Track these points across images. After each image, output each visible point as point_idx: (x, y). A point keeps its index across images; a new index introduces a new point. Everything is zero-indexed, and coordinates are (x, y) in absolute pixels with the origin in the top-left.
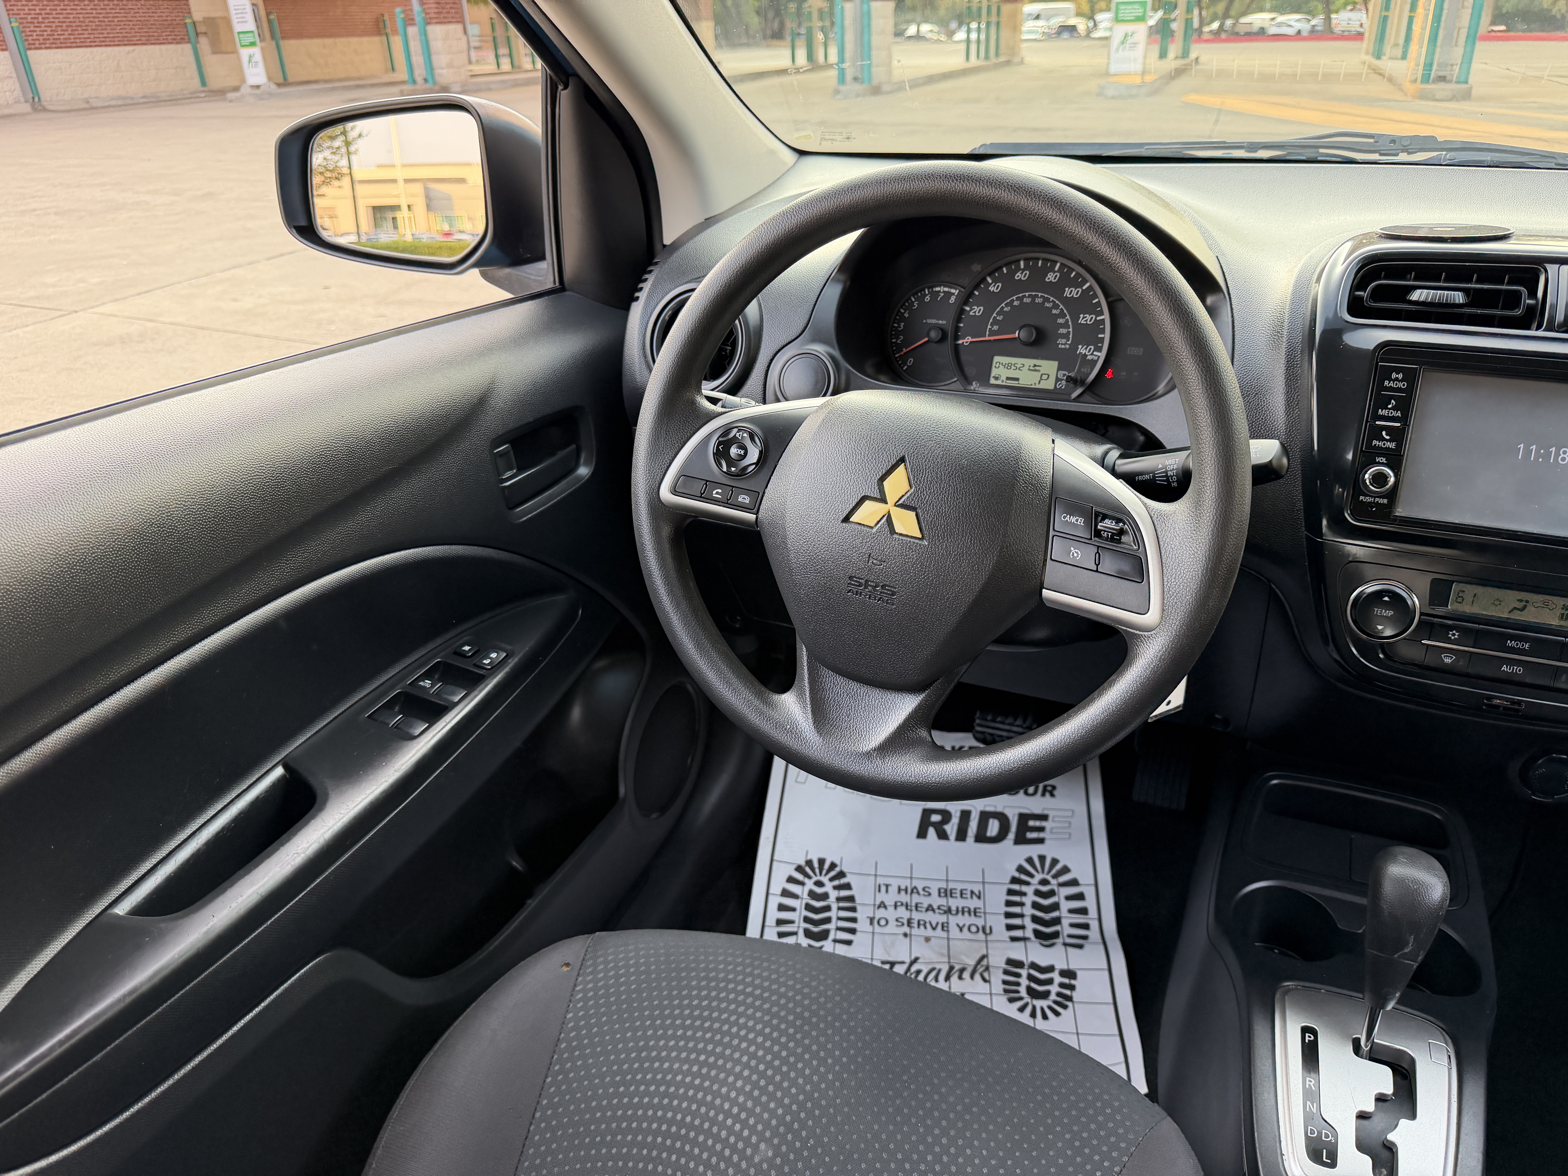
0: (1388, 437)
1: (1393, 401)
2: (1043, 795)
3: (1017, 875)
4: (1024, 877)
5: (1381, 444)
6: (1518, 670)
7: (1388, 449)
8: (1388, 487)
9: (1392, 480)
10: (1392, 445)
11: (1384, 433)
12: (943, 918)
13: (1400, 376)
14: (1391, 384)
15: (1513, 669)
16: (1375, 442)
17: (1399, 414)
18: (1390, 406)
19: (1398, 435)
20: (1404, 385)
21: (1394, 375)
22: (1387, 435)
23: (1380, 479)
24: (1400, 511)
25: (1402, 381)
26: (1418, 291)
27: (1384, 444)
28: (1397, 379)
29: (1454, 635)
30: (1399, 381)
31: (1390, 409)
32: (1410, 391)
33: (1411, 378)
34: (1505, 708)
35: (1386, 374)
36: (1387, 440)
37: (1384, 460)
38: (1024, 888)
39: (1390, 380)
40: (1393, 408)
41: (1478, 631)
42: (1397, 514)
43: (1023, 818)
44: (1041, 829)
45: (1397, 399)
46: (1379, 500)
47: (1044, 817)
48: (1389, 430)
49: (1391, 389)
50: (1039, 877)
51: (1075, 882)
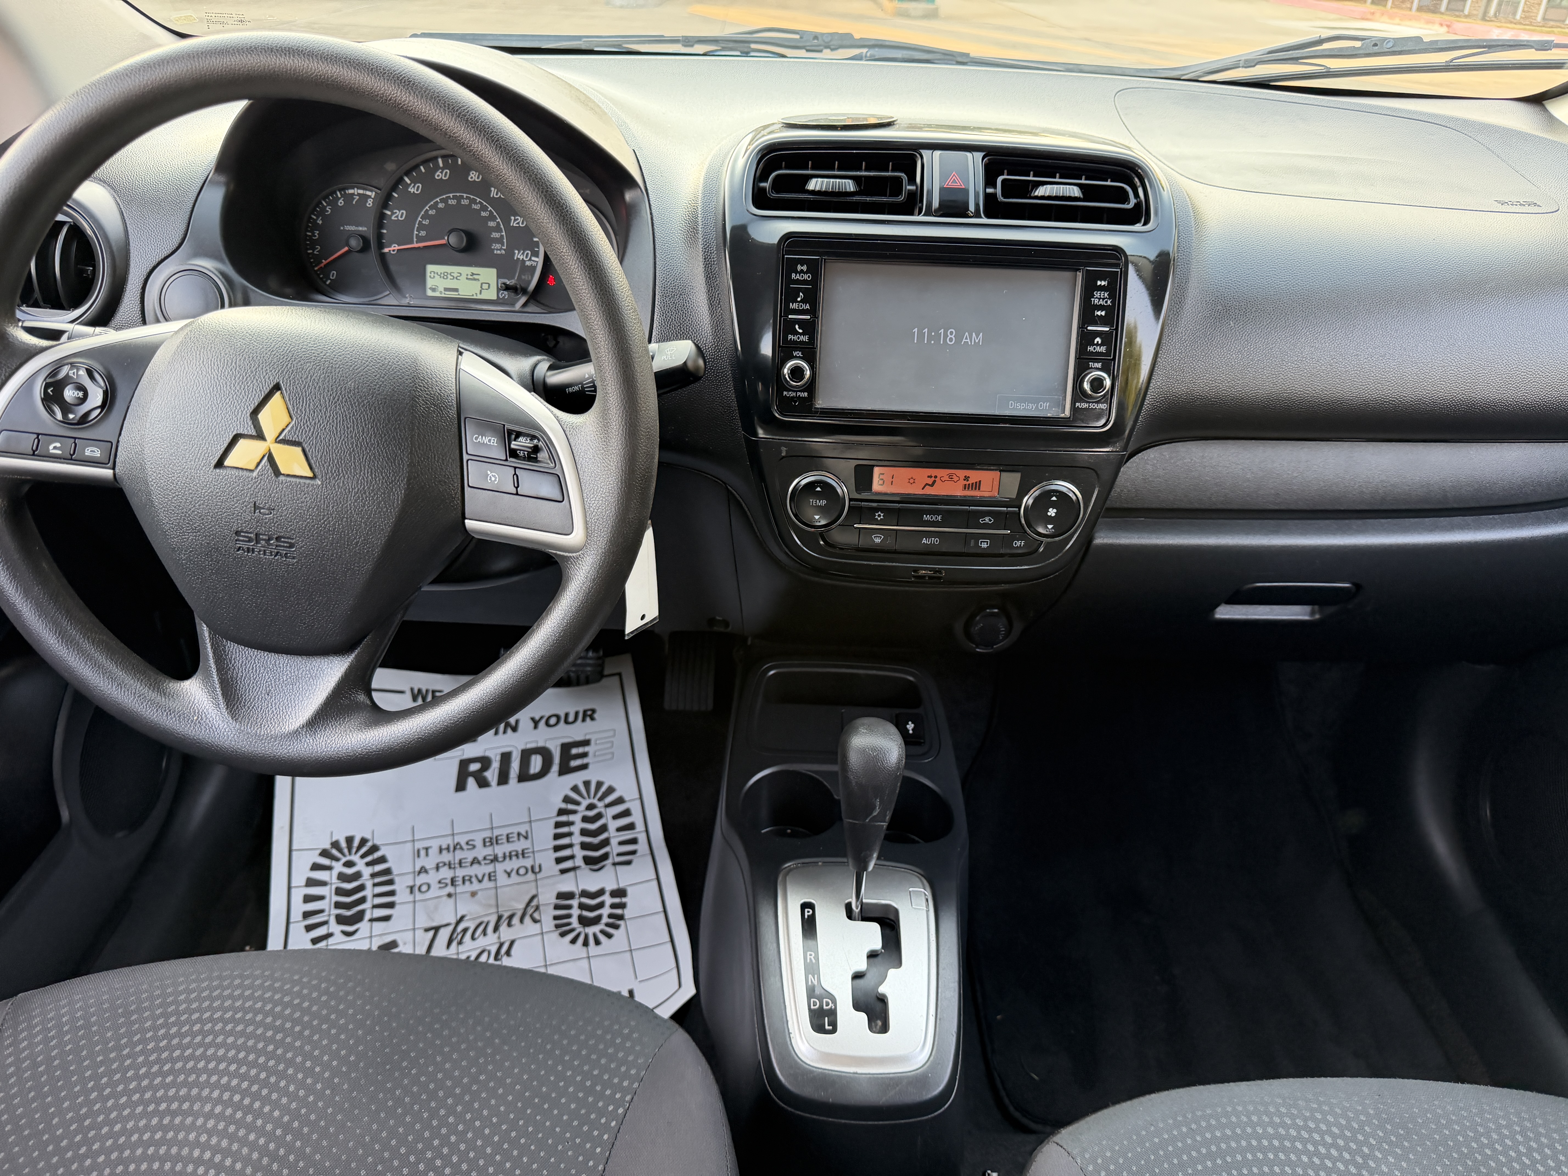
0: (801, 331)
1: (801, 294)
2: (584, 720)
3: (564, 806)
4: (571, 807)
5: (795, 338)
6: (936, 541)
7: (802, 342)
8: (805, 379)
9: (808, 373)
10: (805, 338)
11: (797, 327)
12: (489, 868)
13: (805, 268)
14: (798, 277)
15: (931, 540)
16: (790, 337)
17: (808, 307)
18: (799, 299)
19: (810, 328)
20: (809, 277)
21: (799, 268)
22: (799, 328)
23: (797, 372)
24: (821, 402)
25: (806, 273)
26: (814, 181)
27: (798, 338)
28: (802, 271)
29: (880, 518)
30: (804, 273)
31: (799, 302)
32: (815, 282)
33: (814, 269)
34: (930, 577)
35: (791, 266)
36: (800, 334)
37: (800, 354)
38: (572, 818)
39: (796, 272)
40: (801, 301)
41: (900, 512)
42: (818, 406)
43: (566, 748)
44: (584, 755)
45: (805, 291)
46: (799, 393)
47: (586, 743)
48: (801, 323)
49: (798, 282)
50: (585, 803)
51: (620, 801)
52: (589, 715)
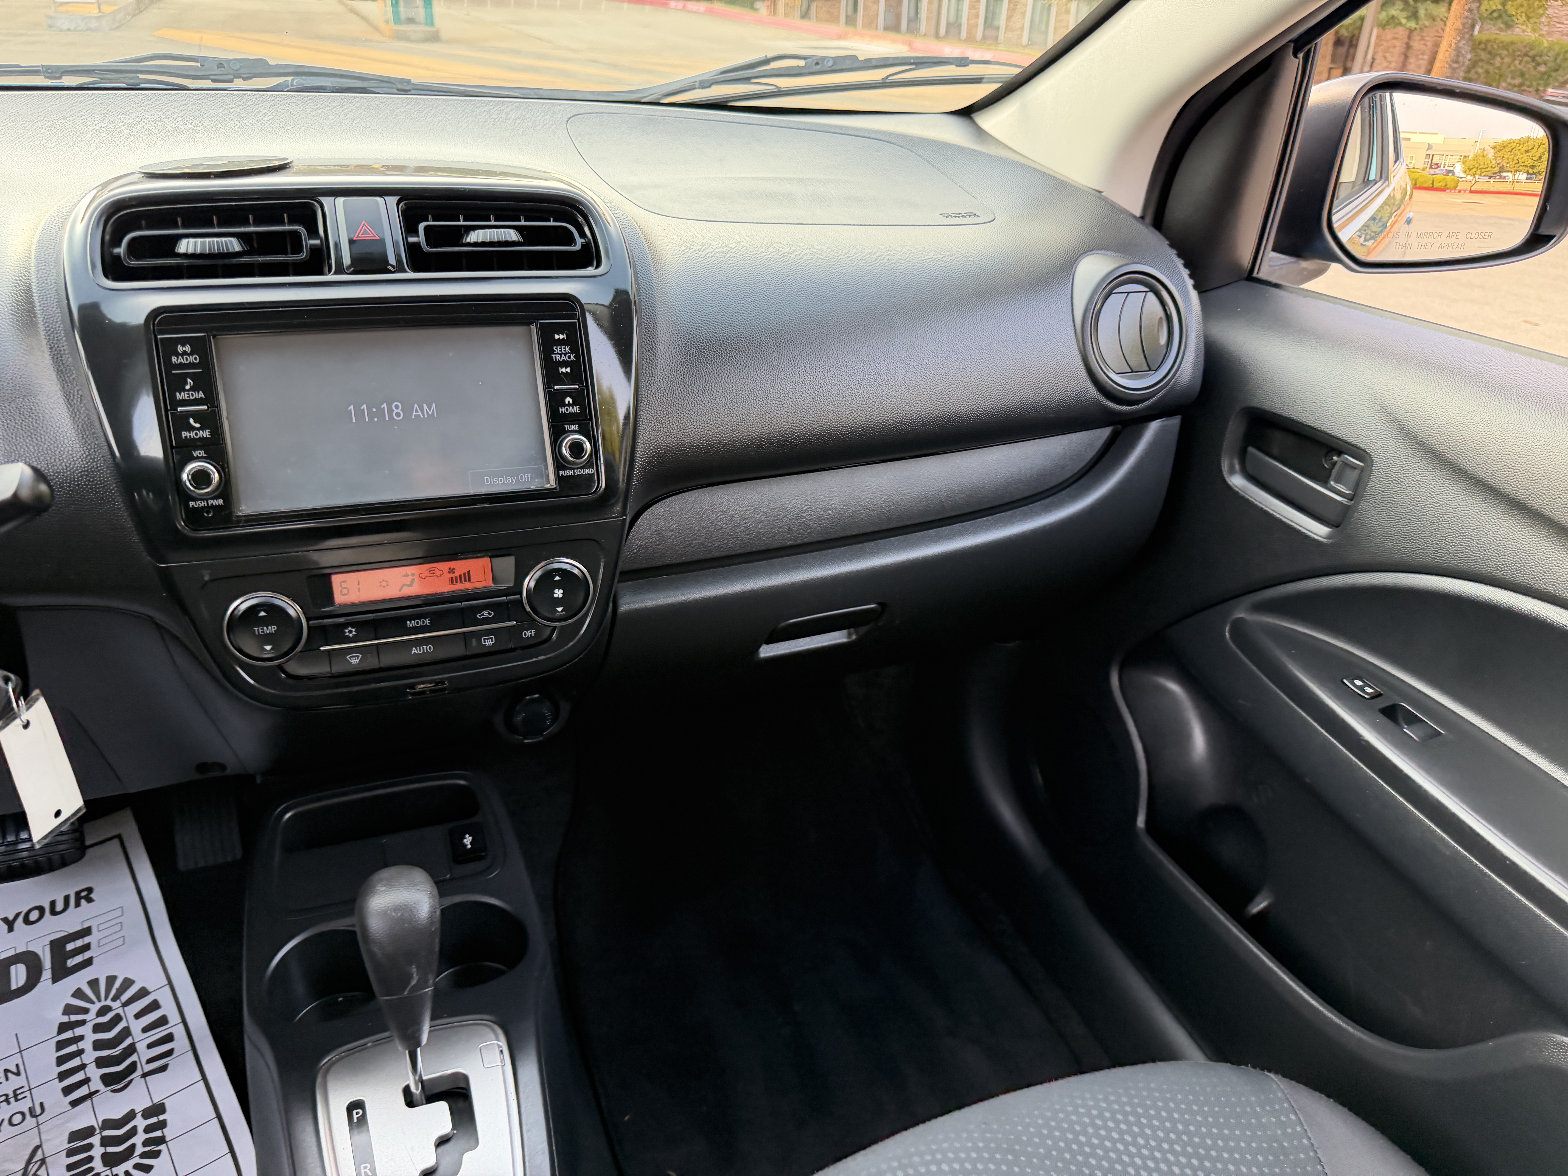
0: (198, 425)
1: (189, 380)
2: (78, 905)
3: (65, 1019)
4: (74, 1018)
5: (192, 434)
6: (428, 648)
7: (202, 439)
8: (215, 484)
9: (216, 477)
10: (206, 434)
11: (191, 421)
13: (188, 348)
14: (181, 360)
15: (423, 648)
16: (184, 434)
17: (201, 395)
18: (188, 387)
19: (211, 420)
20: (196, 359)
21: (180, 349)
22: (195, 422)
23: (201, 477)
24: (245, 508)
25: (191, 354)
26: (184, 242)
27: (196, 434)
28: (185, 353)
29: (350, 632)
30: (189, 355)
31: (188, 390)
32: (206, 364)
33: (201, 347)
34: (432, 691)
35: (170, 348)
36: (198, 429)
37: (202, 454)
38: (78, 1031)
39: (177, 355)
40: (191, 389)
41: (374, 621)
42: (240, 514)
43: (57, 946)
44: (87, 947)
45: (193, 376)
46: (210, 502)
47: (87, 932)
48: (196, 416)
49: (181, 366)
50: (94, 1008)
51: (143, 993)
52: (85, 896)
